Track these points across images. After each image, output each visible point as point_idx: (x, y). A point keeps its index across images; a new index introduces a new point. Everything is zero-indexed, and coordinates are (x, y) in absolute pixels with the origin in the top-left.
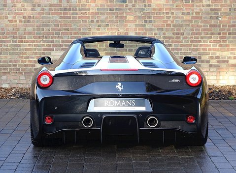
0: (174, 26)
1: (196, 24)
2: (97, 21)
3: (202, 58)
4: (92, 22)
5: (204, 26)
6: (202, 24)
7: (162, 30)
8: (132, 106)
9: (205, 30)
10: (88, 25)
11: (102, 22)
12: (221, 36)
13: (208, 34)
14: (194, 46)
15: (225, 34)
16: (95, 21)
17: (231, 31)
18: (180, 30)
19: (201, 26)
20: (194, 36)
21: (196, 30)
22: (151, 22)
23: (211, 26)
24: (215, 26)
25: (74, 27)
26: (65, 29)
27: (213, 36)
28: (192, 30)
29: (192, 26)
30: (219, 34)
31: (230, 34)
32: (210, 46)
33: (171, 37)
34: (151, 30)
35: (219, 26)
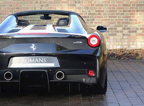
0: (97, 5)
1: (113, 3)
2: (40, 2)
3: (117, 29)
4: (37, 2)
5: (118, 5)
6: (117, 4)
7: (88, 8)
8: (43, 63)
9: (119, 8)
10: (34, 5)
11: (44, 2)
12: (131, 12)
13: (121, 11)
14: (111, 20)
15: (134, 11)
16: (39, 2)
17: (138, 9)
18: (101, 8)
19: (116, 6)
20: (111, 13)
21: (113, 8)
22: (79, 2)
23: (124, 5)
24: (126, 5)
25: (24, 6)
26: (17, 8)
27: (125, 13)
28: (110, 8)
29: (110, 5)
30: (130, 11)
31: (137, 11)
32: (123, 20)
33: (94, 14)
34: (79, 8)
35: (130, 5)
